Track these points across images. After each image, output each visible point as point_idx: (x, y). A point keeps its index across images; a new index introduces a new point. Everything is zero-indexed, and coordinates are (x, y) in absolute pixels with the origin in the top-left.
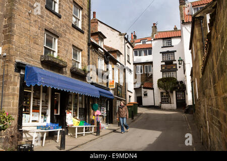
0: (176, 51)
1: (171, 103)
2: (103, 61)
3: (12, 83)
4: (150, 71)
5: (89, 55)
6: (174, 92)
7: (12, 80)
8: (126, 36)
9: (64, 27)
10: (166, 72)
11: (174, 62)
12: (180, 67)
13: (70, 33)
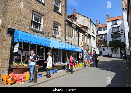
0: (120, 27)
1: (117, 54)
2: (76, 31)
3: (5, 40)
4: (106, 38)
5: (65, 27)
6: (119, 48)
7: (5, 39)
8: (91, 19)
9: (47, 10)
10: (114, 38)
11: (119, 33)
12: (122, 35)
13: (52, 14)
